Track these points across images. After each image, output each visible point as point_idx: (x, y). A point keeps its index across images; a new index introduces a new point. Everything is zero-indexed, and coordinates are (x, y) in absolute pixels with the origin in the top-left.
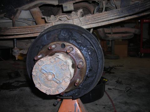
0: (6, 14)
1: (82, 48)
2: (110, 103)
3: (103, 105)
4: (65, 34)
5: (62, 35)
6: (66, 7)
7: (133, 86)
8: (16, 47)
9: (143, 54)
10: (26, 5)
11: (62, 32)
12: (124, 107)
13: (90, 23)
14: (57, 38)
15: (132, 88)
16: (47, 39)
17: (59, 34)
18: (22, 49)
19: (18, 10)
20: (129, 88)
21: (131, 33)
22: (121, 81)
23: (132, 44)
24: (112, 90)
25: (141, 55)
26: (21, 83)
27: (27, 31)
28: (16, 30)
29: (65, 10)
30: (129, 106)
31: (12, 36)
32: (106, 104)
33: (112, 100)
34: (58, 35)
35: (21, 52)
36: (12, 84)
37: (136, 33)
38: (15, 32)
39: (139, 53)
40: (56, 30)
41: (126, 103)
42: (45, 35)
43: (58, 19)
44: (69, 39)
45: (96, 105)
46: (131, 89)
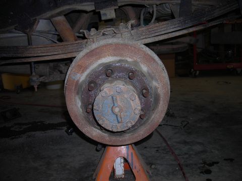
0: (17, 26)
2: (164, 144)
3: (155, 148)
6: (105, 14)
7: (191, 119)
8: (34, 74)
9: (198, 72)
10: (47, 13)
12: (184, 147)
13: (144, 37)
15: (190, 122)
18: (42, 76)
19: (36, 20)
20: (186, 123)
21: (184, 43)
22: (173, 113)
23: (180, 58)
24: (163, 126)
25: (196, 73)
26: (25, 127)
28: (40, 50)
29: (103, 18)
30: (190, 147)
32: (159, 146)
33: (167, 139)
35: (41, 79)
36: (12, 129)
37: (192, 43)
39: (192, 70)
41: (185, 143)
43: (101, 34)
45: (145, 148)
46: (188, 123)
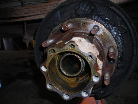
1: (110, 27)
4: (85, 8)
5: (82, 10)
8: (26, 33)
11: (81, 4)
14: (75, 15)
16: (61, 17)
17: (78, 9)
27: (36, 11)
28: (24, 11)
31: (19, 19)
34: (76, 10)
38: (23, 13)
40: (73, 3)
42: (59, 12)
44: (92, 15)
